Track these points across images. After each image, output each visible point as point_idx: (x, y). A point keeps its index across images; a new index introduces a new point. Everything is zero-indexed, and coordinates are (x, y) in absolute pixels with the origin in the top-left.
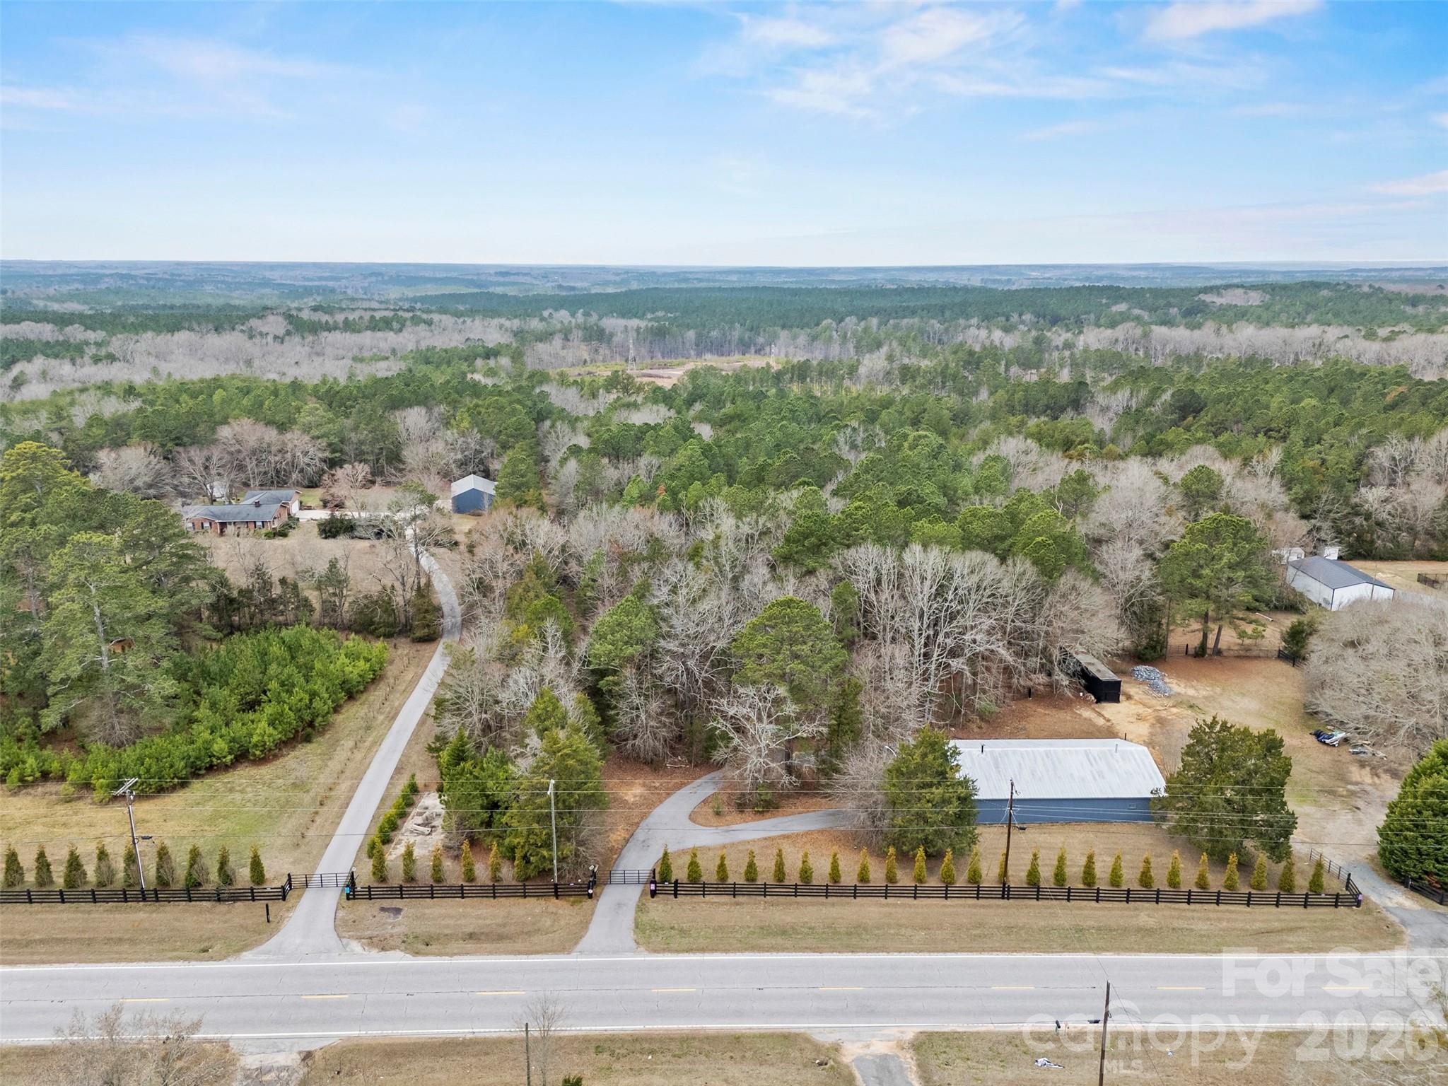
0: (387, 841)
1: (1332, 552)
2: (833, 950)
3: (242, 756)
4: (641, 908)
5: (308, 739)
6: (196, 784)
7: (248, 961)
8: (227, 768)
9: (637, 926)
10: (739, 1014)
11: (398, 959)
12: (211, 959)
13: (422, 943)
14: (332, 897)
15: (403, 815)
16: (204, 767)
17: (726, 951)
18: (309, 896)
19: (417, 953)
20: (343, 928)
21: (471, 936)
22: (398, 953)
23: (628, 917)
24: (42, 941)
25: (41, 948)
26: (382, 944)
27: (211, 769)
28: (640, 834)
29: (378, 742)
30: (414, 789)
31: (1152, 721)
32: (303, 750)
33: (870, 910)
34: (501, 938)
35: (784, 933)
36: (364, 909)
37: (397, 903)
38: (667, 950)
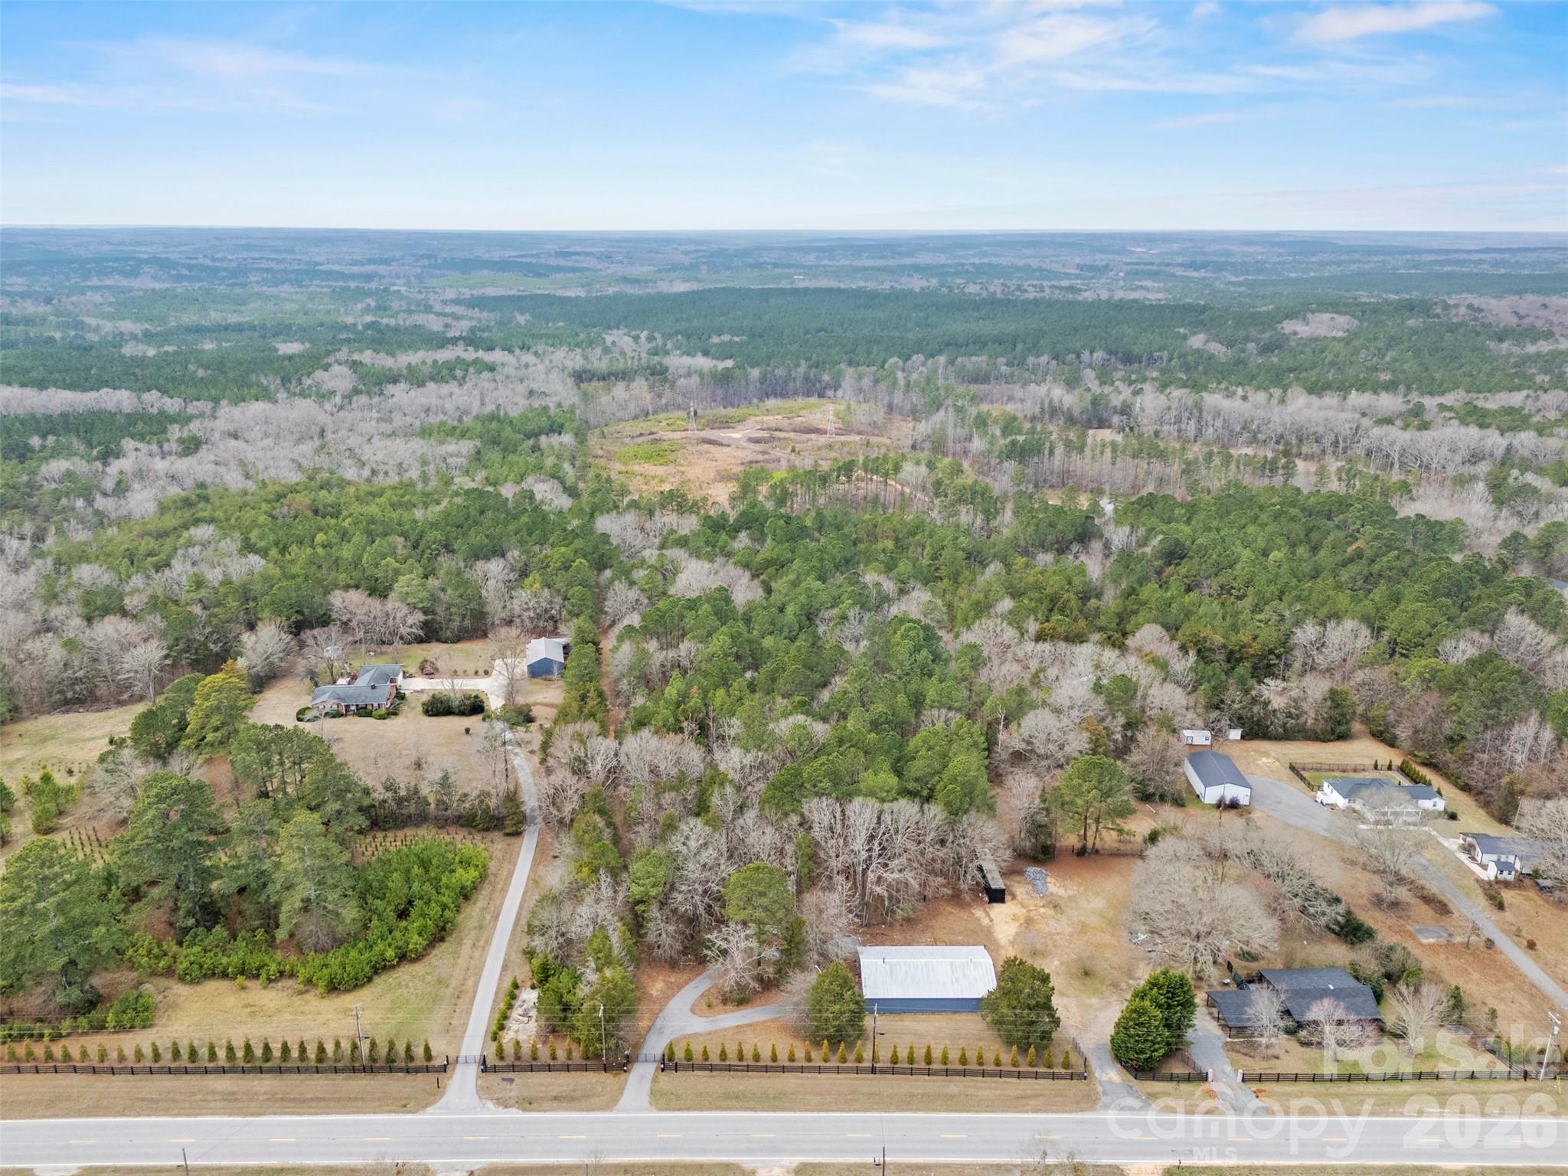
0: (502, 1028)
1: (1235, 734)
2: (764, 1110)
3: (404, 957)
4: (655, 1080)
5: (442, 940)
6: (377, 980)
7: (430, 1114)
8: (393, 967)
9: (652, 1092)
10: (704, 1152)
11: (514, 1114)
12: (410, 1112)
13: (527, 1103)
14: (473, 1070)
15: (510, 1007)
16: (380, 968)
17: (701, 1110)
18: (459, 1068)
19: (525, 1110)
20: (483, 1092)
21: (555, 1098)
22: (514, 1110)
23: (647, 1085)
24: (312, 1099)
25: (313, 1104)
26: (504, 1103)
27: (385, 968)
28: (658, 1024)
29: (488, 942)
30: (516, 986)
31: (1022, 921)
32: (441, 949)
33: (789, 1082)
34: (573, 1099)
35: (737, 1097)
36: (494, 1079)
37: (511, 1075)
38: (667, 1109)
